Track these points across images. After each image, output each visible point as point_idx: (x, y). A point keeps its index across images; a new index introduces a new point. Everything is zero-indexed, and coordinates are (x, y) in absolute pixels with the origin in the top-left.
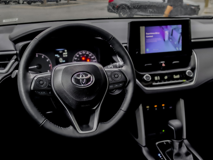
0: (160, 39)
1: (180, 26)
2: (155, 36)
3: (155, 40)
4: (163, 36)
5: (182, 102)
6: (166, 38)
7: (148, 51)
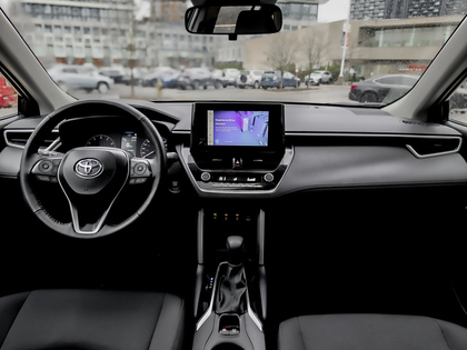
0: (236, 129)
1: (267, 113)
2: (228, 124)
3: (229, 129)
4: (240, 123)
5: (262, 215)
6: (245, 128)
7: (218, 143)
